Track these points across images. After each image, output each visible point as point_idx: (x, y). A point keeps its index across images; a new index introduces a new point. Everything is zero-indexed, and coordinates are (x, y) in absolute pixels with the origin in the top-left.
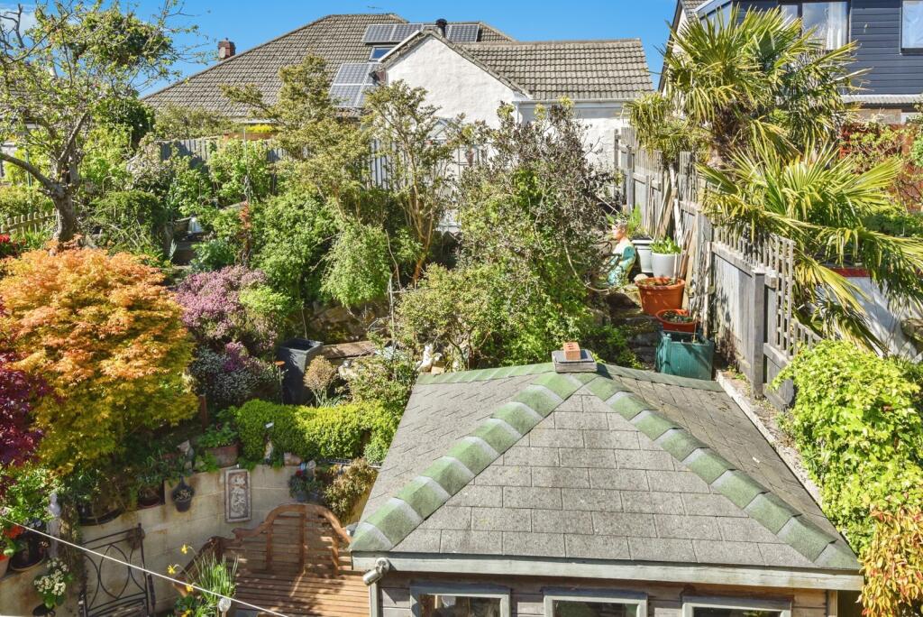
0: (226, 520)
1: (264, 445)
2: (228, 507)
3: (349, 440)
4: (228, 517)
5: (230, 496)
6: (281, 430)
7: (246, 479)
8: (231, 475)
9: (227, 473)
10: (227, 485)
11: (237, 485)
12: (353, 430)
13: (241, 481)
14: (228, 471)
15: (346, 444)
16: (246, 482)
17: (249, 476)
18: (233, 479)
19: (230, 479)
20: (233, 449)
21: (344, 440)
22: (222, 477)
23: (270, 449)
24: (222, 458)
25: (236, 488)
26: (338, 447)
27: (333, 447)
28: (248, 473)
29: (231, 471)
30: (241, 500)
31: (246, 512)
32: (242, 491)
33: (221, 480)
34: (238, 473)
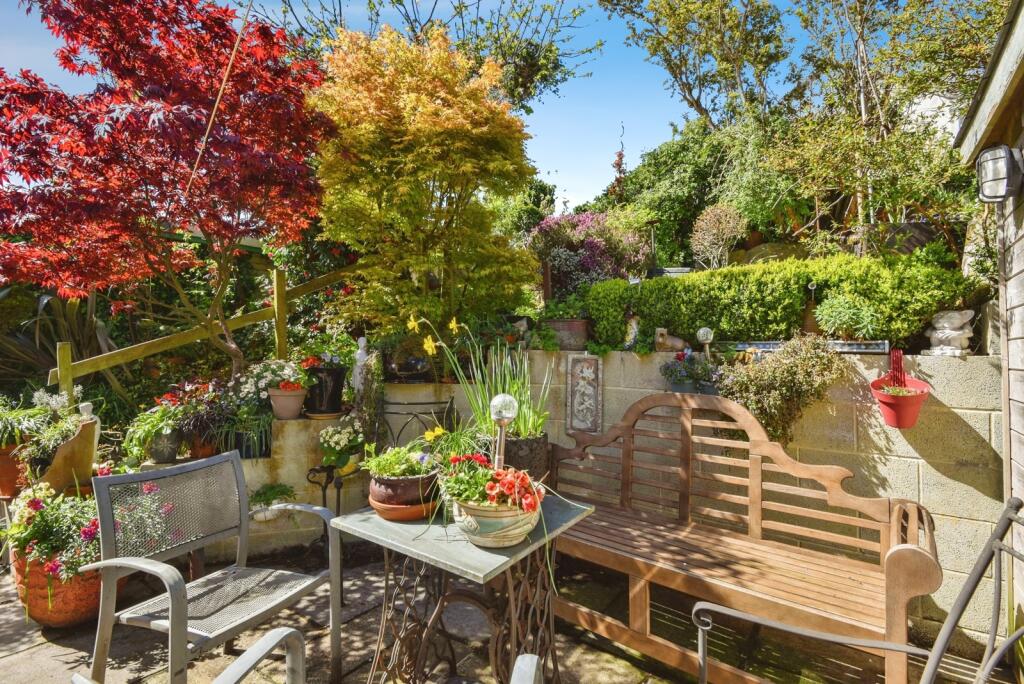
0: (567, 429)
1: (625, 323)
2: (569, 412)
3: (778, 300)
4: (568, 426)
5: (573, 393)
6: (652, 292)
7: (596, 372)
8: (576, 362)
9: (570, 360)
10: (569, 376)
11: (584, 378)
12: (787, 282)
13: (589, 373)
14: (572, 356)
15: (772, 307)
16: (597, 376)
17: (600, 367)
18: (578, 369)
19: (573, 366)
20: (579, 325)
21: (769, 298)
22: (563, 364)
23: (633, 330)
24: (564, 335)
25: (582, 383)
26: (755, 311)
27: (746, 312)
28: (600, 362)
29: (576, 356)
30: (589, 402)
31: (594, 422)
32: (590, 390)
33: (562, 369)
34: (585, 360)
